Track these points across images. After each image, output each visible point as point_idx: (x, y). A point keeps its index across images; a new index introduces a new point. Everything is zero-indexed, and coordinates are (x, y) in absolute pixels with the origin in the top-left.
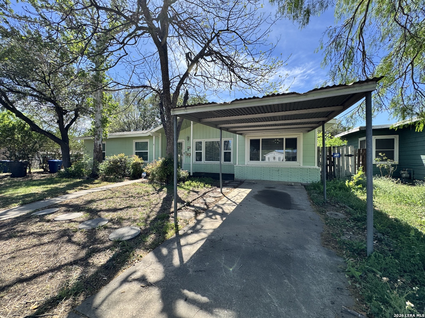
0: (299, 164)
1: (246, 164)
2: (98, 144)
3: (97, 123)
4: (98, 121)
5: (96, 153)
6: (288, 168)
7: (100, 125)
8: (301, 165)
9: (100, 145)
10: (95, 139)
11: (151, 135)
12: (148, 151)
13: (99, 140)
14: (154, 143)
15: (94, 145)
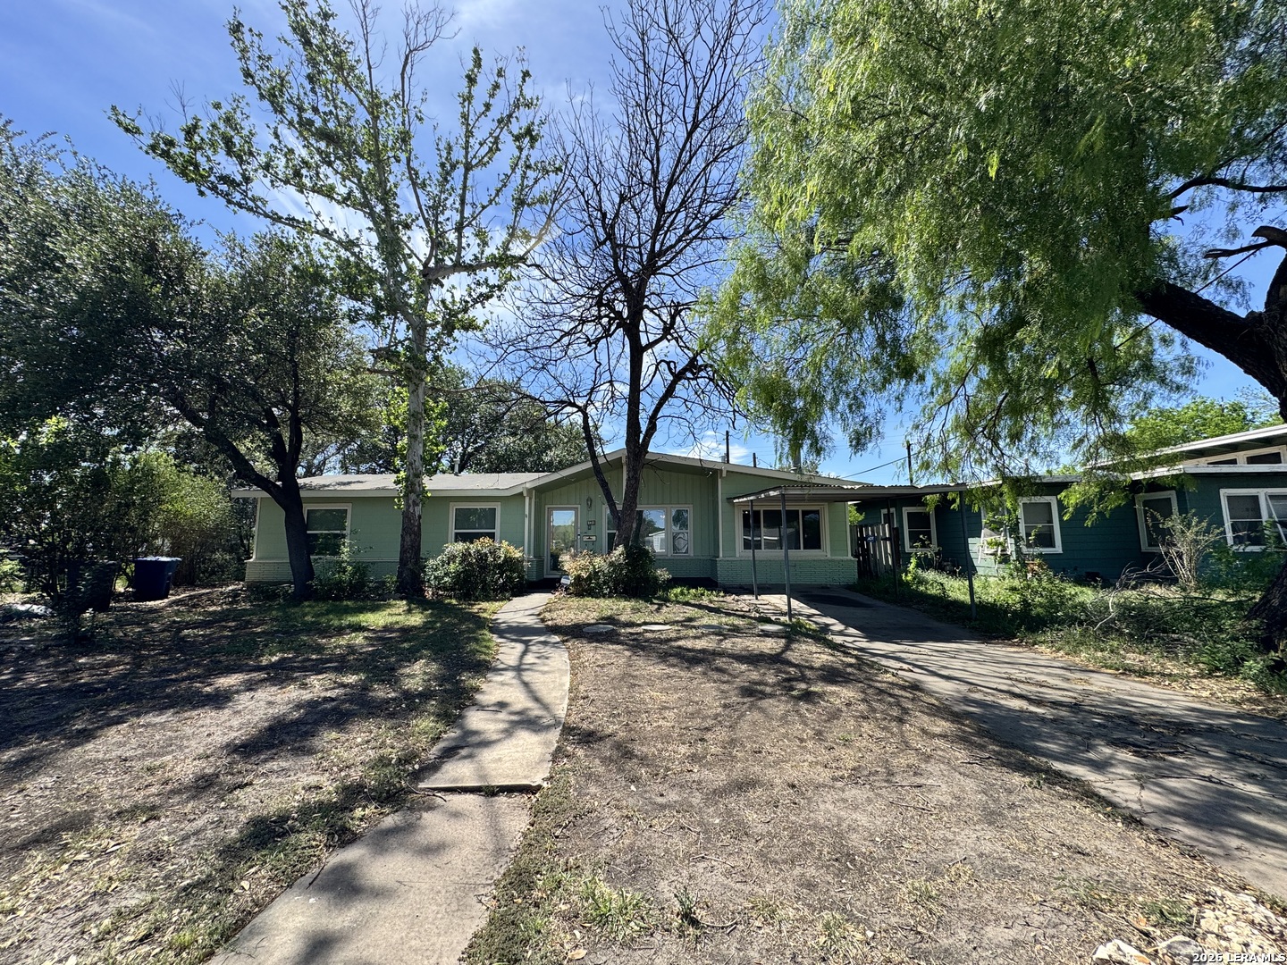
0: (824, 553)
1: (738, 555)
5: (411, 536)
8: (829, 556)
9: (420, 517)
10: (410, 502)
11: (525, 494)
12: (497, 531)
13: (418, 505)
14: (527, 512)
15: (407, 516)
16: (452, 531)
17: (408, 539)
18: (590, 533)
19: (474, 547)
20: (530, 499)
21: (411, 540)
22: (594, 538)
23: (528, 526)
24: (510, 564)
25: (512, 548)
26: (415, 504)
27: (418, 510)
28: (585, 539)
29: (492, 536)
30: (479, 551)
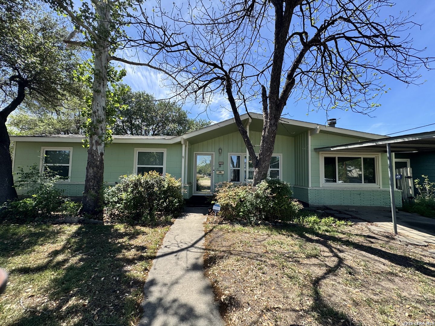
0: (378, 186)
1: (321, 186)
2: (99, 153)
3: (99, 112)
4: (100, 110)
5: (95, 169)
6: (370, 191)
7: (103, 117)
8: (381, 188)
9: (102, 154)
10: (94, 142)
11: (182, 143)
12: (164, 166)
13: (100, 144)
14: (183, 155)
15: (91, 153)
16: (136, 166)
17: (91, 171)
18: (221, 169)
19: (145, 178)
20: (186, 146)
21: (94, 172)
22: (223, 172)
23: (184, 163)
24: (171, 191)
25: (173, 180)
26: (98, 144)
27: (100, 149)
28: (217, 172)
29: (160, 171)
30: (147, 182)
